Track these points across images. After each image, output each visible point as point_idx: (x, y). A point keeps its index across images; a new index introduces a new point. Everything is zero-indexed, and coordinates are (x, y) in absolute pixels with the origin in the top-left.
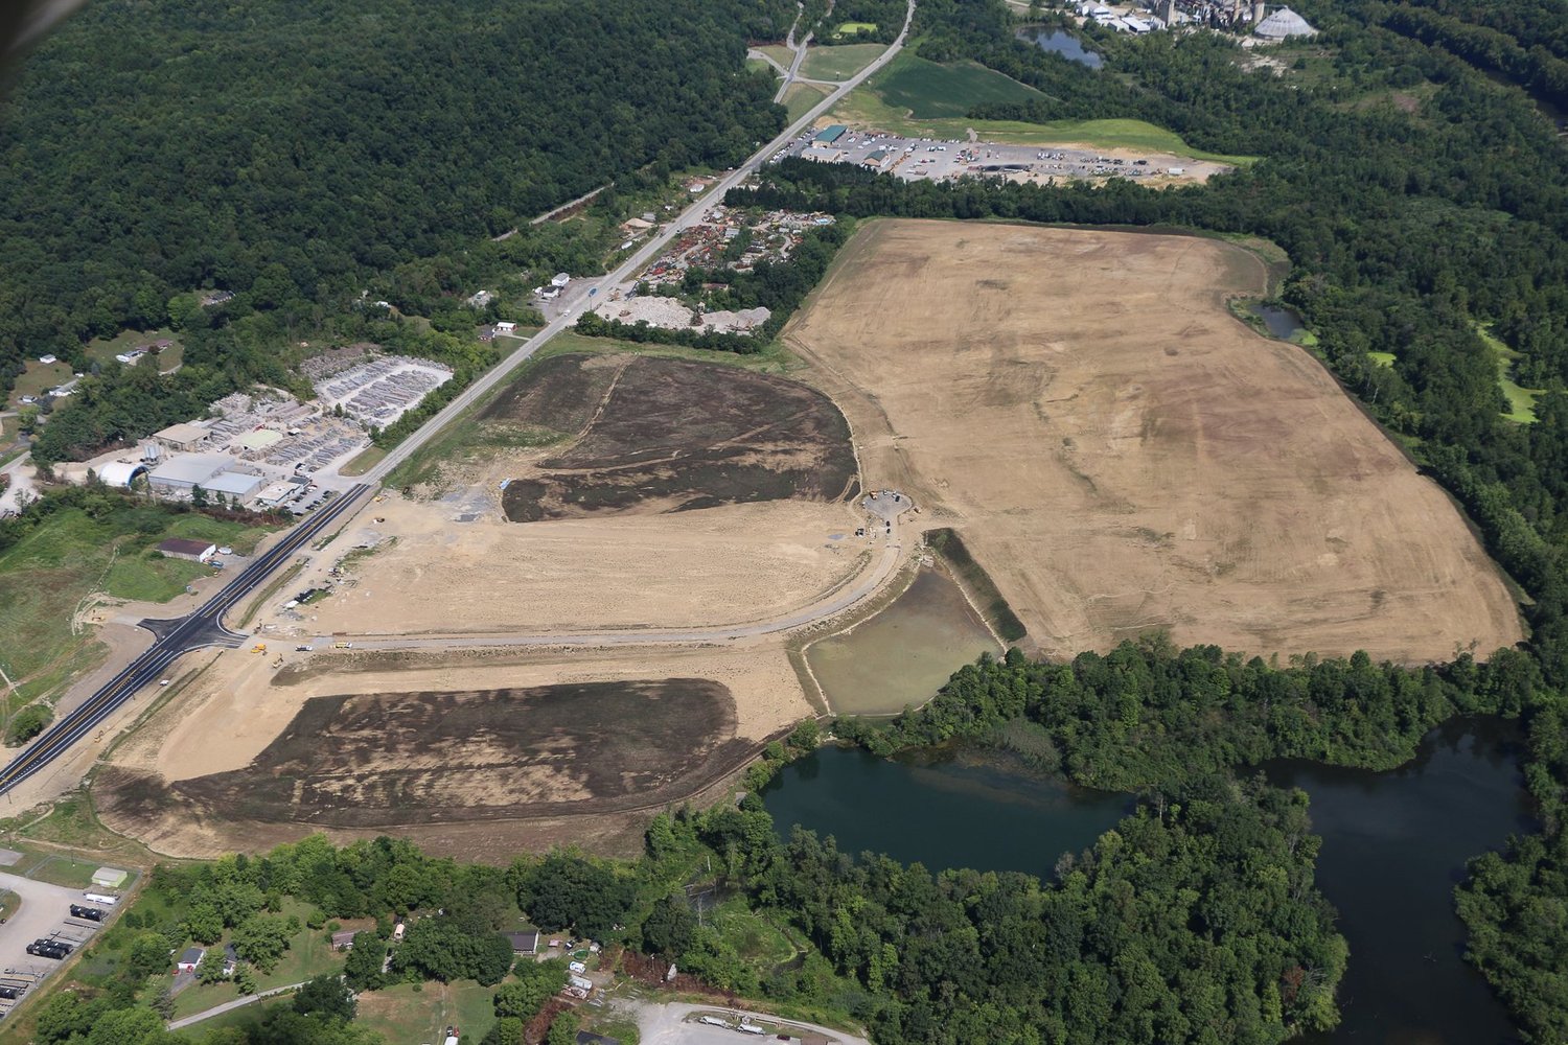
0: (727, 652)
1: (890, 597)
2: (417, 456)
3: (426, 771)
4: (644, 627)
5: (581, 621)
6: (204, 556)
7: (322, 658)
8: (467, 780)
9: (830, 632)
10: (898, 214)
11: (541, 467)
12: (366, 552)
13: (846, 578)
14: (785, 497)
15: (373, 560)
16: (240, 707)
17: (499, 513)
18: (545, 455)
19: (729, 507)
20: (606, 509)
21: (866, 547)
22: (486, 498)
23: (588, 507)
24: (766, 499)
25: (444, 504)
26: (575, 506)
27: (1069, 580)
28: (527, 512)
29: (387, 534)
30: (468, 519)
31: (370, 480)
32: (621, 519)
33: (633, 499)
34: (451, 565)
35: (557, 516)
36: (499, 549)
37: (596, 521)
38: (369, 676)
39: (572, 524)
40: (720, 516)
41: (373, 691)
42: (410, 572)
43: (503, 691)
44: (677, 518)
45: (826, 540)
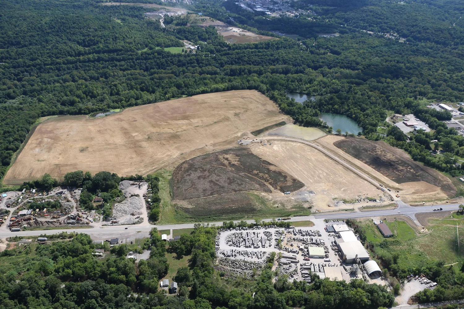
11: (271, 192)
12: (345, 202)
13: (281, 140)
14: (252, 154)
15: (347, 198)
16: (414, 191)
17: (303, 189)
18: (263, 194)
19: (264, 159)
20: (283, 174)
21: (266, 141)
22: (297, 194)
23: (285, 177)
24: (256, 156)
25: (309, 199)
26: (287, 179)
27: (261, 120)
28: (297, 185)
29: (333, 201)
30: (311, 192)
31: (311, 218)
32: (286, 171)
33: (274, 172)
34: (334, 186)
35: (294, 180)
36: (319, 182)
37: (291, 174)
38: (382, 180)
39: (296, 177)
40: (270, 159)
41: (385, 177)
42: (344, 190)
43: (365, 163)
44: (277, 164)
45: (269, 146)
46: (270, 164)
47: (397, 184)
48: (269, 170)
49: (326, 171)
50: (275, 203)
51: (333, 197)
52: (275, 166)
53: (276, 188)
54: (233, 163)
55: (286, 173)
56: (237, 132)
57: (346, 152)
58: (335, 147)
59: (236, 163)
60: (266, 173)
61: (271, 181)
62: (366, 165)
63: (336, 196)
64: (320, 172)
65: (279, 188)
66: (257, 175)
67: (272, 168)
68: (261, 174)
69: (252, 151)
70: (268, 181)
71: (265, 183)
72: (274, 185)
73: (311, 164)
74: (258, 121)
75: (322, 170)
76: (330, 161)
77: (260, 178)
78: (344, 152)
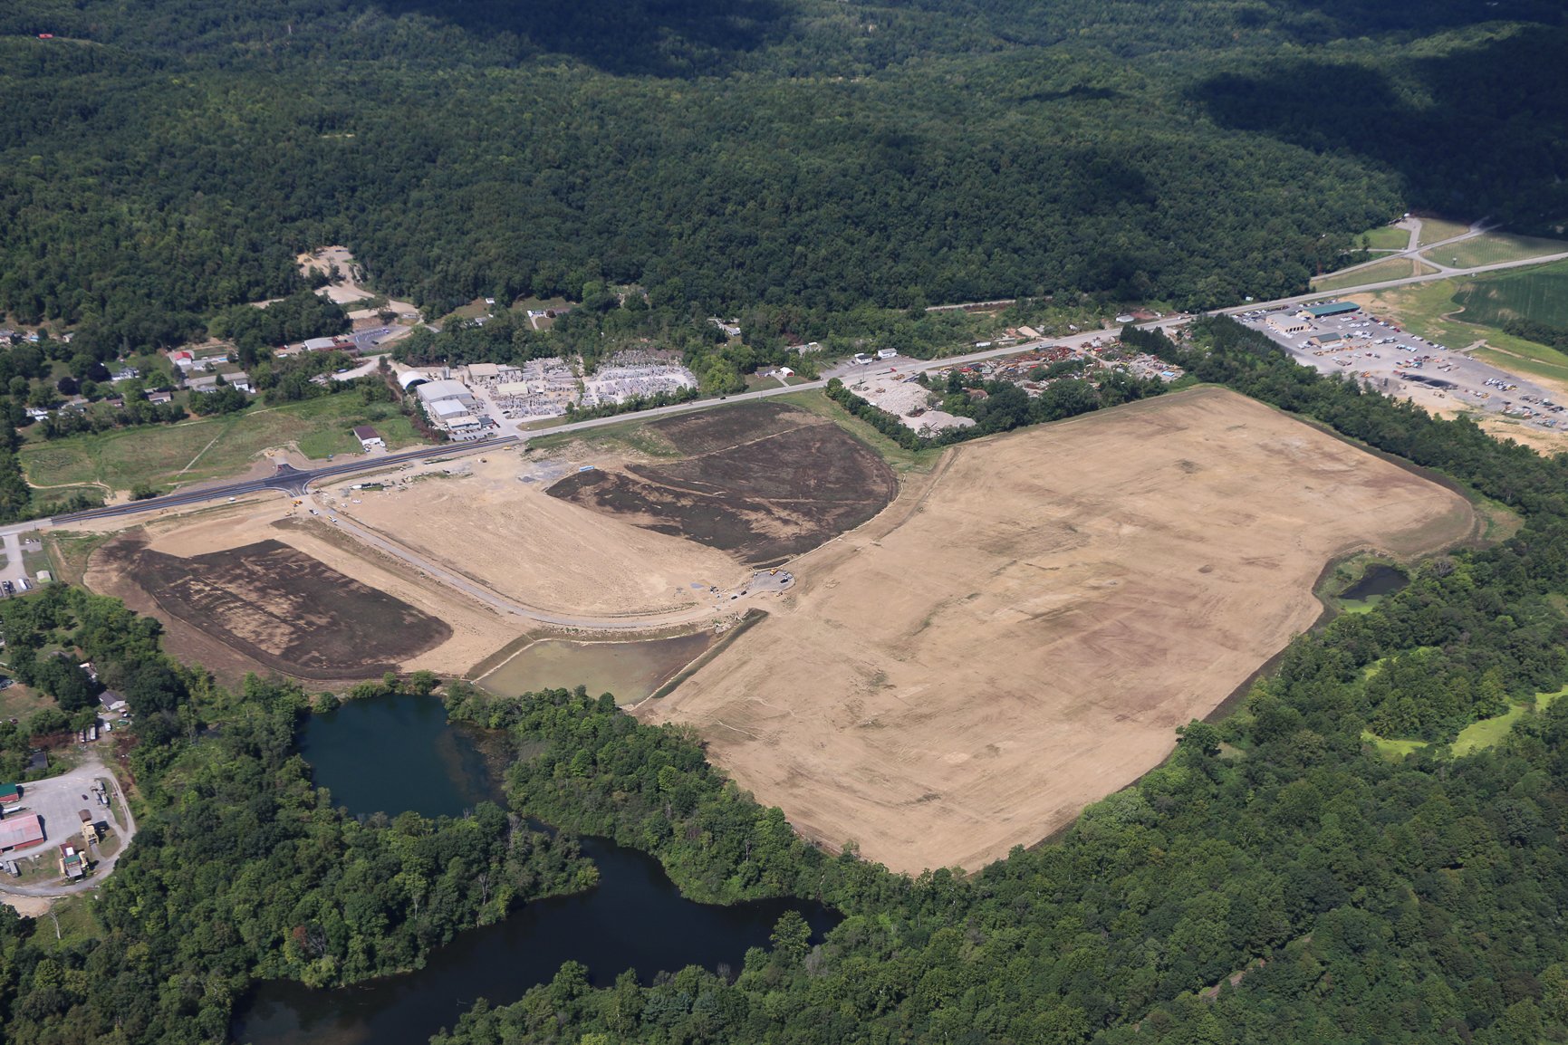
0: (494, 620)
1: (649, 637)
2: (574, 432)
3: (242, 600)
4: (484, 583)
5: (463, 564)
6: (365, 442)
7: (313, 521)
8: (248, 615)
9: (573, 638)
10: (1238, 389)
11: (627, 467)
12: (444, 475)
13: (648, 612)
14: (722, 547)
15: (438, 482)
16: (238, 528)
17: (549, 485)
18: (644, 462)
19: (678, 539)
20: (608, 508)
21: (700, 601)
22: (561, 472)
23: (602, 503)
24: (709, 544)
25: (533, 466)
26: (595, 499)
27: (762, 680)
28: (565, 490)
29: (473, 470)
30: (527, 480)
31: (525, 435)
32: (603, 518)
33: (635, 509)
34: (467, 502)
35: (575, 499)
36: (507, 504)
37: (588, 512)
38: (318, 542)
39: (573, 508)
40: (660, 542)
41: (304, 550)
42: (440, 496)
43: (353, 581)
44: (634, 532)
45: (686, 585)
46: (653, 528)
47: (276, 538)
48: (655, 513)
49: (485, 535)
50: (611, 450)
51: (471, 479)
52: (638, 526)
53: (618, 476)
54: (761, 515)
55: (603, 512)
56: (819, 606)
57: (410, 607)
58: (447, 619)
59: (753, 516)
60: (656, 503)
61: (637, 489)
62: (351, 575)
63: (464, 481)
64: (503, 531)
65: (611, 477)
66: (678, 496)
67: (646, 519)
68: (669, 499)
69: (728, 558)
70: (644, 487)
71: (649, 482)
72: (623, 481)
73: (534, 549)
74: (770, 669)
75: (500, 536)
76: (472, 568)
77: (666, 490)
78: (418, 605)
